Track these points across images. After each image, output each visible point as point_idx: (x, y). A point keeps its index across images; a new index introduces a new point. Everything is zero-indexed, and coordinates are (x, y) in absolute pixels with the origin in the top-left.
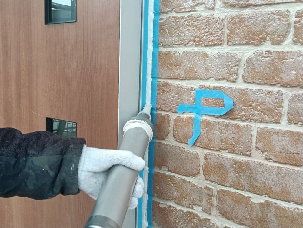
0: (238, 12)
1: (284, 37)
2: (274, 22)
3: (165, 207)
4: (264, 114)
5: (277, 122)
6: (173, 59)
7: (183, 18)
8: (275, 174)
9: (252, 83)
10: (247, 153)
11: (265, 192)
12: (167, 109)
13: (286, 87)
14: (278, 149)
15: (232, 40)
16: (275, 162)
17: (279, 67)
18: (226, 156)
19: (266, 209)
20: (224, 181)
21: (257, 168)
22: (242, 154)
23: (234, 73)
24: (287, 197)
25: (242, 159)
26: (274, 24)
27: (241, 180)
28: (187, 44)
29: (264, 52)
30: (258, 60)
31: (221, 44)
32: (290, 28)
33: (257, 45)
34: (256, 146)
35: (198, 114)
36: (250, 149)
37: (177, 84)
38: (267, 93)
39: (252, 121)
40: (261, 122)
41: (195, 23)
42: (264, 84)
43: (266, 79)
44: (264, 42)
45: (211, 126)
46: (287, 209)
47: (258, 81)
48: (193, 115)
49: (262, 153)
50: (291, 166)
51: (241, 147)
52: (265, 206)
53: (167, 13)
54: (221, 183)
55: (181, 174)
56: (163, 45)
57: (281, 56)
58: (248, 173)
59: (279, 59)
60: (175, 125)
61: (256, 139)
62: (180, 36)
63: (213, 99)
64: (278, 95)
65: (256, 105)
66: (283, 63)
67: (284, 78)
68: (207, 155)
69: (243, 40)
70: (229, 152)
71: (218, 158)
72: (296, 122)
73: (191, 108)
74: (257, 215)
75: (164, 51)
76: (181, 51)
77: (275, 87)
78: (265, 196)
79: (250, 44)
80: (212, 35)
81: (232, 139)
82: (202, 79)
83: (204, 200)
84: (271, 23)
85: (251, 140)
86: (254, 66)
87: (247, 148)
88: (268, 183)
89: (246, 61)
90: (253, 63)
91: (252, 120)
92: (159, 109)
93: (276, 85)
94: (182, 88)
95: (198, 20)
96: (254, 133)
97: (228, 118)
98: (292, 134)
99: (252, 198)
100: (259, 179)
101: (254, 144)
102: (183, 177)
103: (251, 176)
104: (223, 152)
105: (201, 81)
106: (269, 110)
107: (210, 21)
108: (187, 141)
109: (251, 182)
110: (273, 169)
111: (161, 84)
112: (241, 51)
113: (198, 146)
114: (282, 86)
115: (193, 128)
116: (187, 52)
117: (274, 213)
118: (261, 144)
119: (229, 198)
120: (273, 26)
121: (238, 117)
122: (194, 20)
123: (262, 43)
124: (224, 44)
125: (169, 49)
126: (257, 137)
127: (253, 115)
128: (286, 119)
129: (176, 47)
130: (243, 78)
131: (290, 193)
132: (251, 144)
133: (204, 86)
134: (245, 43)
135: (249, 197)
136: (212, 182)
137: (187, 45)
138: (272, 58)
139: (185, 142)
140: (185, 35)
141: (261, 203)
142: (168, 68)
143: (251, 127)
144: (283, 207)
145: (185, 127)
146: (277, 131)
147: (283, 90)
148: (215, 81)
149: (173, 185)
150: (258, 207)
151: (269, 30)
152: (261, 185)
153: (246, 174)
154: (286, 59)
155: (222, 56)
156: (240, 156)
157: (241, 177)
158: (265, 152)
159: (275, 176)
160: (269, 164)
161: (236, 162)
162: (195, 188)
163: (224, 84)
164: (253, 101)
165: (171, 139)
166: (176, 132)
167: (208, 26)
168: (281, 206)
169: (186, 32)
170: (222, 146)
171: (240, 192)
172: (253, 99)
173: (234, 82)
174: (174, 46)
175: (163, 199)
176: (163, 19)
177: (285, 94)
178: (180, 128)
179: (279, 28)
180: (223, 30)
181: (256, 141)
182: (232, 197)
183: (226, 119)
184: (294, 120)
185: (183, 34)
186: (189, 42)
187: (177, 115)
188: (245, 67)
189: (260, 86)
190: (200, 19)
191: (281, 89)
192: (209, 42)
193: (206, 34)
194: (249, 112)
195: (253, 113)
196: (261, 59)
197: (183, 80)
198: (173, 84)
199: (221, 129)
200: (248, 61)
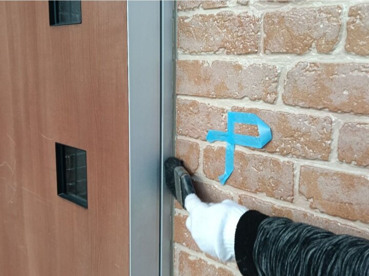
0: (277, 9)
1: (335, 43)
2: (321, 23)
3: (194, 261)
4: (309, 148)
5: (326, 159)
6: (202, 71)
7: (211, 16)
9: (294, 106)
10: (289, 198)
12: (196, 136)
13: (336, 112)
14: (325, 196)
15: (270, 47)
16: (322, 212)
17: (327, 85)
18: (264, 200)
21: (300, 219)
22: (282, 199)
23: (272, 91)
25: (282, 205)
26: (321, 26)
28: (217, 51)
29: (309, 64)
30: (301, 75)
31: (256, 52)
32: (342, 32)
33: (299, 54)
34: (299, 190)
35: (230, 143)
36: (292, 193)
37: (207, 104)
38: (313, 120)
39: (294, 156)
40: (305, 158)
42: (309, 108)
43: (311, 101)
44: (309, 49)
45: (246, 160)
47: (301, 104)
48: (225, 145)
49: (306, 199)
50: (343, 220)
51: (281, 191)
53: (193, 9)
56: (189, 52)
57: (330, 69)
59: (327, 74)
60: (205, 157)
61: (299, 181)
62: (208, 41)
63: (248, 125)
64: (325, 122)
65: (299, 136)
66: (332, 79)
67: (334, 101)
68: (242, 198)
69: (282, 47)
70: (267, 196)
71: (254, 202)
72: (349, 162)
73: (223, 135)
75: (191, 60)
76: (211, 61)
77: (322, 112)
79: (291, 53)
80: (245, 40)
81: (270, 179)
82: (235, 98)
84: (317, 24)
85: (294, 182)
86: (296, 84)
87: (288, 192)
89: (287, 75)
90: (294, 79)
91: (294, 154)
92: (187, 135)
93: (324, 109)
94: (212, 109)
95: (229, 19)
96: (297, 172)
97: (265, 150)
98: (343, 176)
104: (260, 194)
105: (234, 101)
106: (315, 143)
107: (243, 20)
110: (320, 222)
111: (188, 103)
112: (281, 63)
113: (232, 186)
114: (330, 111)
115: (225, 162)
116: (218, 62)
118: (304, 188)
120: (320, 28)
121: (278, 150)
122: (225, 20)
123: (306, 51)
124: (260, 52)
125: (197, 58)
126: (300, 179)
127: (296, 149)
128: (336, 155)
129: (204, 55)
130: (283, 99)
132: (293, 187)
133: (237, 108)
134: (285, 51)
137: (217, 53)
138: (319, 72)
139: (217, 179)
140: (214, 39)
142: (196, 82)
143: (293, 164)
145: (216, 159)
146: (325, 172)
147: (333, 117)
148: (249, 101)
151: (315, 34)
154: (337, 74)
155: (259, 68)
156: (280, 201)
158: (310, 198)
160: (315, 214)
161: (275, 210)
163: (260, 105)
164: (294, 130)
165: (200, 174)
166: (206, 166)
167: (241, 27)
169: (216, 36)
170: (259, 188)
172: (295, 128)
173: (272, 103)
174: (202, 53)
175: (193, 249)
176: (188, 18)
177: (334, 122)
178: (211, 160)
179: (327, 31)
180: (259, 33)
181: (299, 184)
183: (263, 151)
184: (346, 158)
185: (212, 38)
186: (219, 49)
187: (207, 143)
188: (285, 84)
189: (304, 110)
190: (231, 18)
191: (331, 115)
192: (242, 49)
193: (238, 38)
194: (290, 144)
195: (295, 146)
196: (305, 74)
197: (213, 98)
198: (201, 103)
199: (258, 165)
200: (289, 76)
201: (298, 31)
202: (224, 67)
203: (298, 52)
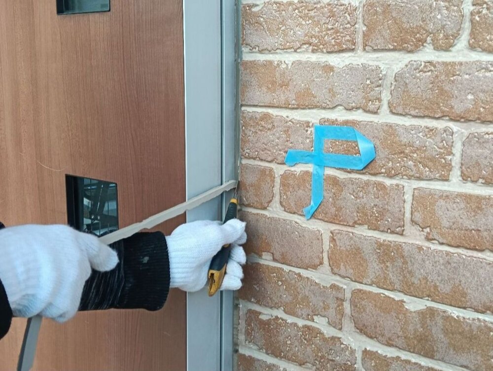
1: (456, 37)
2: (439, 13)
3: (268, 320)
4: (425, 166)
5: (445, 179)
6: (277, 75)
7: (291, 3)
8: (443, 264)
9: (404, 115)
10: (398, 230)
11: (428, 293)
12: (269, 159)
13: (458, 121)
14: (445, 223)
15: (371, 42)
16: (442, 244)
17: (447, 88)
18: (365, 234)
19: (428, 321)
20: (361, 275)
21: (413, 254)
22: (389, 231)
23: (375, 98)
24: (461, 301)
25: (390, 239)
26: (439, 17)
27: (389, 274)
28: (299, 48)
29: (423, 64)
30: (413, 77)
31: (353, 49)
32: (465, 23)
33: (411, 52)
34: (411, 218)
35: (318, 165)
36: (403, 223)
37: (285, 116)
38: (429, 132)
39: (405, 177)
40: (419, 179)
41: (312, 13)
42: (424, 117)
43: (427, 108)
44: (423, 45)
45: (340, 186)
46: (462, 320)
47: (413, 112)
48: (310, 168)
49: (421, 229)
50: (469, 251)
51: (388, 221)
52: (428, 316)
54: (357, 279)
55: (294, 264)
56: (258, 50)
57: (450, 69)
58: (399, 263)
59: (447, 75)
60: (283, 184)
61: (412, 208)
62: (285, 35)
63: (342, 141)
64: (445, 134)
65: (411, 152)
66: (453, 82)
67: (455, 107)
68: (335, 234)
69: (388, 42)
70: (369, 229)
71: (351, 238)
72: (475, 180)
73: (308, 156)
74: (416, 330)
75: (262, 60)
76: (290, 61)
77: (440, 121)
78: (428, 300)
79: (400, 50)
80: (339, 34)
81: (373, 207)
82: (324, 108)
83: (331, 306)
84: (433, 14)
85: (404, 209)
86: (407, 87)
87: (397, 222)
88: (432, 278)
89: (395, 77)
90: (405, 82)
91: (404, 175)
92: (256, 158)
93: (443, 118)
94: (292, 122)
95: (316, 8)
96: (408, 197)
97: (366, 172)
98: (467, 198)
99: (407, 303)
100: (417, 271)
101: (408, 215)
102: (297, 270)
103: (405, 268)
104: (360, 228)
105: (323, 111)
106: (432, 159)
107: (335, 9)
108: (302, 212)
109: (405, 277)
110: (439, 256)
111: (257, 116)
112: (386, 62)
113: (320, 219)
114: (451, 120)
115: (311, 190)
116: (300, 62)
117: (442, 327)
118: (419, 215)
119: (370, 304)
120: (437, 19)
121: (383, 171)
122: (310, 8)
123: (419, 47)
124: (358, 49)
125: (270, 57)
126: (412, 204)
127: (408, 168)
128: (459, 173)
129: (280, 53)
130: (390, 107)
131: (466, 294)
132: (404, 215)
133: (328, 120)
134: (392, 47)
135: (402, 301)
136: (344, 277)
137: (298, 51)
138: (436, 73)
139: (300, 213)
140: (294, 33)
141: (421, 310)
142: (269, 88)
143: (403, 187)
144: (455, 317)
145: (299, 187)
146: (445, 194)
147: (454, 126)
148: (344, 111)
149: (280, 283)
150: (416, 318)
151: (431, 27)
152: (420, 281)
153: (396, 264)
154: (459, 75)
155: (356, 69)
156: (387, 235)
157: (388, 269)
158: (425, 228)
159: (442, 267)
160: (433, 247)
161: (380, 245)
162: (317, 287)
163: (359, 116)
164: (405, 145)
165: (276, 207)
166: (285, 197)
167: (332, 18)
168: (453, 315)
169: (298, 28)
170: (359, 219)
171: (387, 293)
172: (406, 142)
173: (376, 113)
174: (278, 51)
175: (266, 306)
176: (257, 5)
177: (456, 132)
178: (291, 189)
179: (446, 22)
180: (356, 26)
181: (412, 211)
182: (375, 301)
183: (364, 174)
184: (471, 176)
185: (292, 31)
186: (301, 46)
187: (285, 168)
188: (393, 88)
189: (417, 119)
190: (319, 6)
191: (451, 125)
192: (334, 46)
193: (329, 32)
194: (399, 162)
195: (406, 165)
196: (418, 75)
197: (293, 109)
198: (277, 116)
199: (356, 191)
200: (397, 78)
201: (408, 22)
202: (308, 69)
203: (409, 49)
